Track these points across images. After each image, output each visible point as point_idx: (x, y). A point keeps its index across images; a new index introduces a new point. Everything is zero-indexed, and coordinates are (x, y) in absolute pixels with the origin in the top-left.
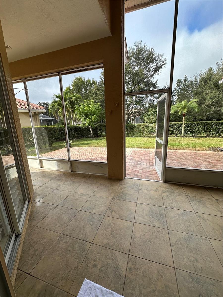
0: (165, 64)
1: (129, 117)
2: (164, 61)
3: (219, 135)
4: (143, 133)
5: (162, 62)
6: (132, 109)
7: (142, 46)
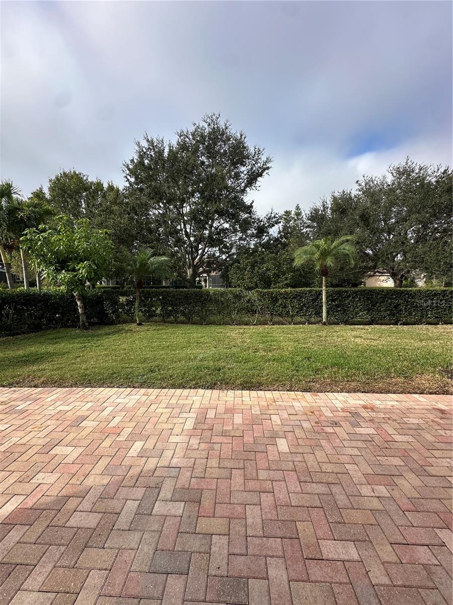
0: (268, 168)
1: (195, 274)
2: (266, 162)
3: (397, 320)
4: (229, 314)
5: (262, 163)
6: (203, 255)
7: (222, 125)
